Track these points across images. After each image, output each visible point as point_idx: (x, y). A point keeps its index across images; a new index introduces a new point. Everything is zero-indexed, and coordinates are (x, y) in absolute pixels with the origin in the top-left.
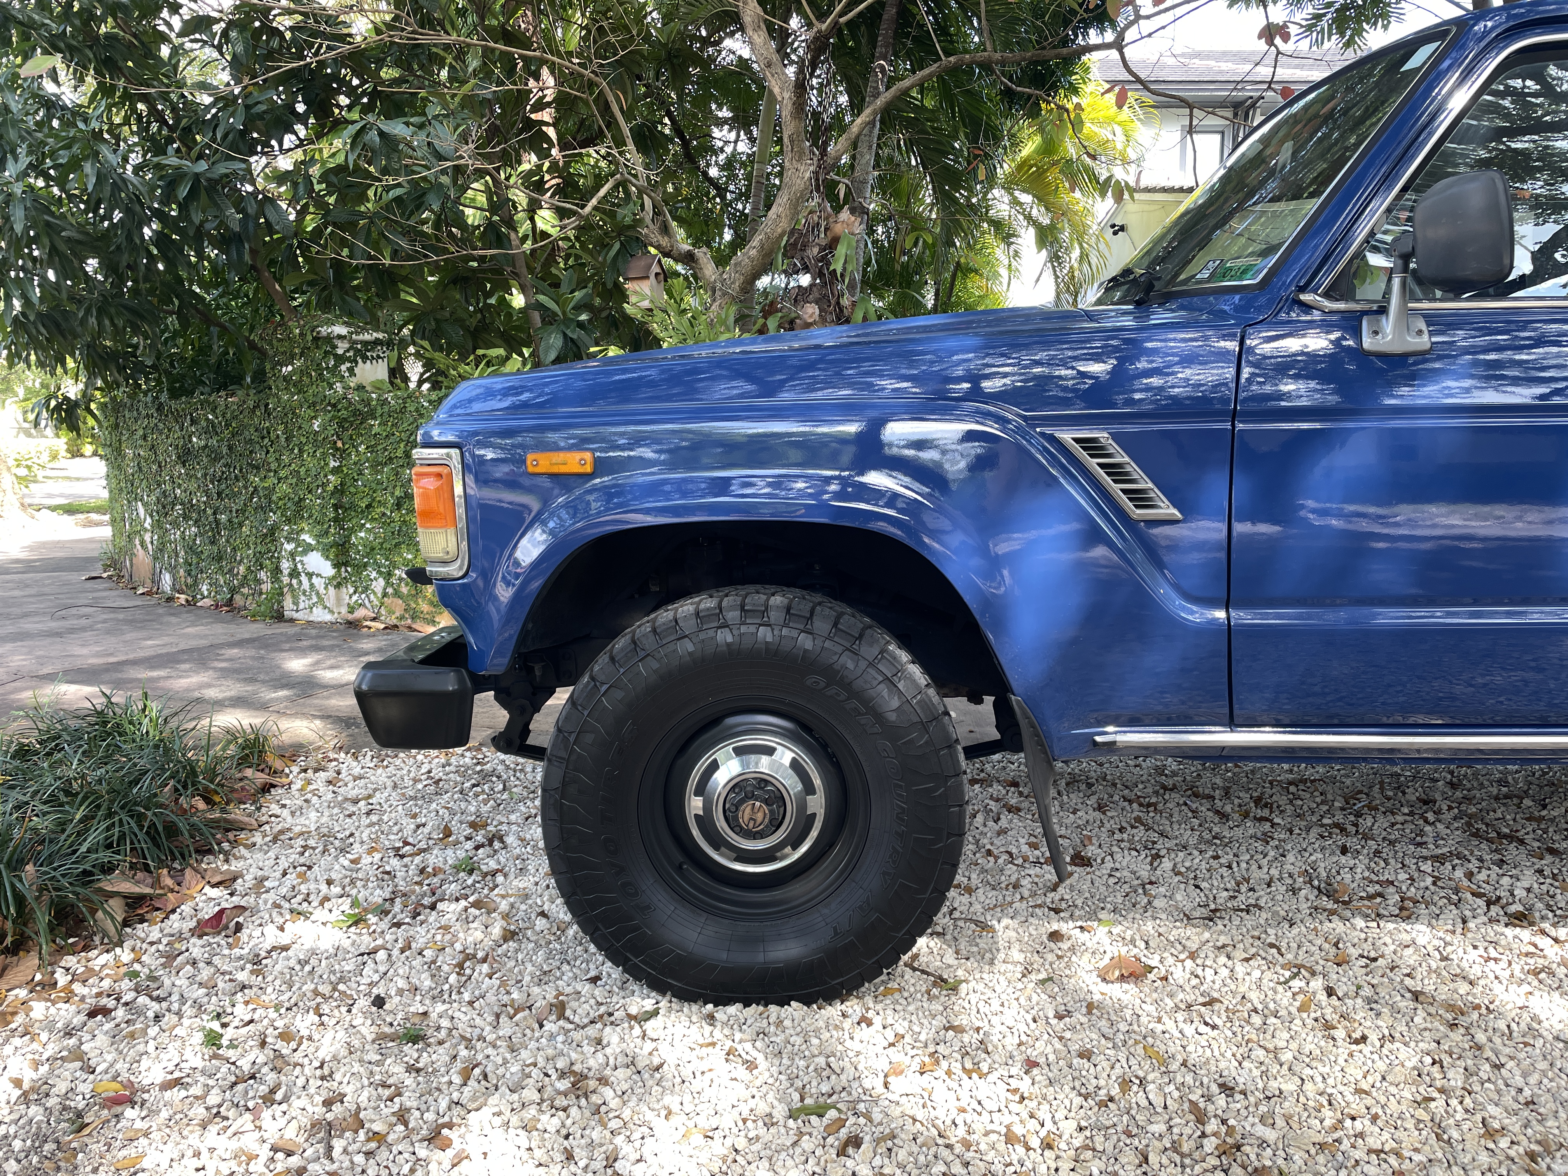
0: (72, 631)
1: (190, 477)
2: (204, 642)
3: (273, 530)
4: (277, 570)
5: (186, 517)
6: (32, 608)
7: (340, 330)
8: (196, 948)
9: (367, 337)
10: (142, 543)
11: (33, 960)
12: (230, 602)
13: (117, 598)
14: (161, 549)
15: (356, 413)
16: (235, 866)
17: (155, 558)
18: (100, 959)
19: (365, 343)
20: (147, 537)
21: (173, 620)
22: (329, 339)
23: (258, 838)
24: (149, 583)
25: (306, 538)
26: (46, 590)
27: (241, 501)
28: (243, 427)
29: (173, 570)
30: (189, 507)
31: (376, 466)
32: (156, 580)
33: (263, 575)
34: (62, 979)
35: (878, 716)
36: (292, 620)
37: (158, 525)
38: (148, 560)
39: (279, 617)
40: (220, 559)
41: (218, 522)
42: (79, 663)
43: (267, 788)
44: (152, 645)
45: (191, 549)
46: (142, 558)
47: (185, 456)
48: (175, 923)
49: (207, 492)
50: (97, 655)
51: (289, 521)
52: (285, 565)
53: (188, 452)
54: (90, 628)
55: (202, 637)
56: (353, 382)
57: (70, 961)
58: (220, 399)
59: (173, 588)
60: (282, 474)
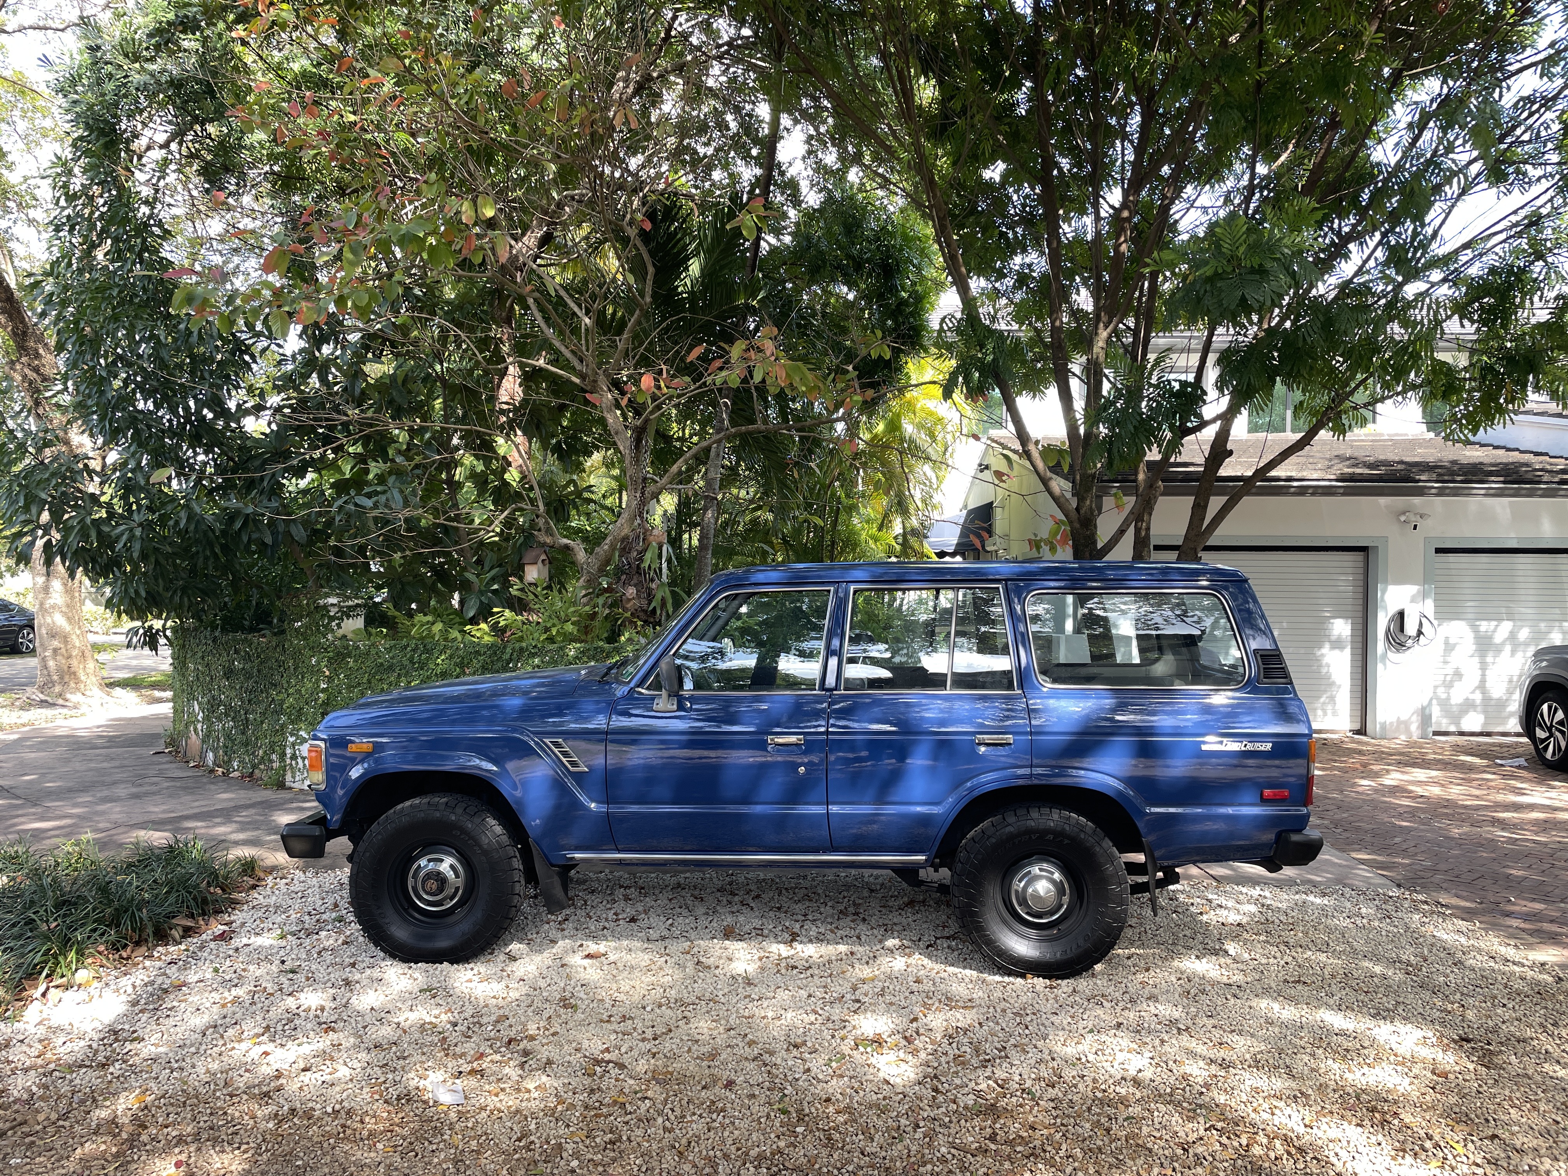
0: (147, 794)
1: (232, 688)
2: (232, 804)
3: (283, 726)
4: (283, 754)
5: (227, 715)
6: (118, 777)
7: (333, 600)
8: (212, 945)
9: (350, 603)
10: (195, 730)
11: (144, 948)
12: (251, 775)
13: (175, 770)
14: (208, 735)
15: (339, 654)
16: (233, 918)
17: (203, 741)
18: (171, 949)
19: (349, 607)
20: (199, 726)
21: (213, 787)
22: (325, 607)
23: (245, 907)
24: (197, 759)
25: (303, 733)
26: (126, 762)
27: (263, 706)
28: (267, 659)
29: (215, 750)
30: (229, 708)
31: (350, 688)
32: (203, 756)
33: (274, 757)
34: (156, 954)
35: (480, 847)
36: (290, 788)
37: (207, 718)
38: (199, 742)
39: (281, 785)
40: (247, 745)
41: (247, 719)
42: (153, 817)
43: (254, 887)
44: (198, 805)
45: (228, 736)
46: (195, 740)
47: (229, 673)
48: (204, 936)
49: (241, 699)
50: (164, 812)
51: (292, 723)
52: (289, 751)
53: (231, 671)
54: (158, 792)
55: (230, 800)
56: (340, 633)
57: (160, 949)
58: (254, 638)
59: (214, 763)
60: (291, 691)
